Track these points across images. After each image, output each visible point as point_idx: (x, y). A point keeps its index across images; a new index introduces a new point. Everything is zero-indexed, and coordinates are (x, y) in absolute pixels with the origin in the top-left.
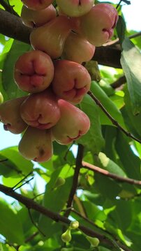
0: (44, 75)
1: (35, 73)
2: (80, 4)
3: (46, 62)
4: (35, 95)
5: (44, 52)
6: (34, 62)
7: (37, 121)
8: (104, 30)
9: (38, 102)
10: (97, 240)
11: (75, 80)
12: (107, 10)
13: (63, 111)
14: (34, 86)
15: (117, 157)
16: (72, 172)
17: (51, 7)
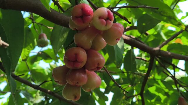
1: (76, 61)
2: (106, 25)
6: (77, 55)
11: (98, 64)
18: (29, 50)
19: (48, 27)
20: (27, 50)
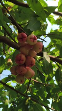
0: (23, 60)
1: (20, 60)
2: (33, 42)
3: (23, 57)
4: (20, 66)
6: (20, 57)
7: (20, 73)
8: (40, 49)
9: (21, 67)
10: (35, 102)
11: (31, 62)
12: (40, 44)
13: (28, 70)
14: (20, 63)
15: (39, 77)
16: (29, 81)
17: (26, 42)
20: (1, 68)
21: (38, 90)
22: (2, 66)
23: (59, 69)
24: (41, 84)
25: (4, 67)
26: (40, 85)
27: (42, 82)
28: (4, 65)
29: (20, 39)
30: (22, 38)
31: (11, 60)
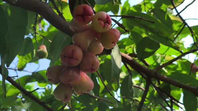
0: (77, 59)
1: (72, 57)
2: (104, 27)
3: (79, 53)
5: (79, 46)
6: (73, 51)
8: (113, 43)
9: (71, 72)
11: (93, 65)
14: (70, 64)
18: (26, 60)
19: (49, 40)
20: (24, 60)
21: (85, 107)
22: (26, 56)
23: (130, 76)
24: (92, 96)
25: (29, 58)
26: (91, 98)
27: (94, 95)
28: (30, 54)
29: (78, 15)
30: (82, 16)
31: (45, 48)
